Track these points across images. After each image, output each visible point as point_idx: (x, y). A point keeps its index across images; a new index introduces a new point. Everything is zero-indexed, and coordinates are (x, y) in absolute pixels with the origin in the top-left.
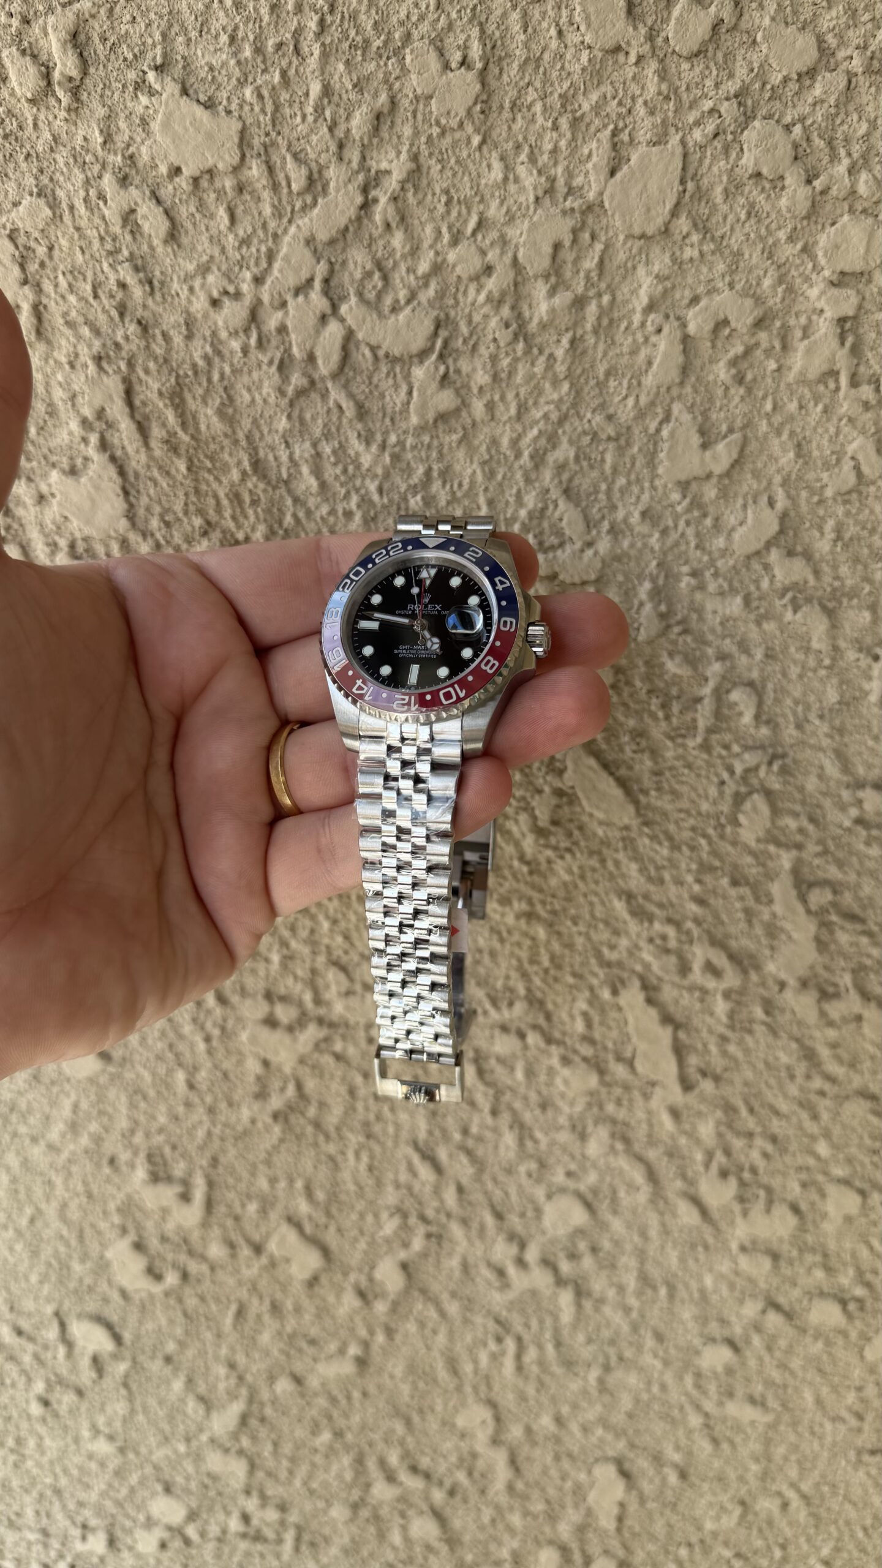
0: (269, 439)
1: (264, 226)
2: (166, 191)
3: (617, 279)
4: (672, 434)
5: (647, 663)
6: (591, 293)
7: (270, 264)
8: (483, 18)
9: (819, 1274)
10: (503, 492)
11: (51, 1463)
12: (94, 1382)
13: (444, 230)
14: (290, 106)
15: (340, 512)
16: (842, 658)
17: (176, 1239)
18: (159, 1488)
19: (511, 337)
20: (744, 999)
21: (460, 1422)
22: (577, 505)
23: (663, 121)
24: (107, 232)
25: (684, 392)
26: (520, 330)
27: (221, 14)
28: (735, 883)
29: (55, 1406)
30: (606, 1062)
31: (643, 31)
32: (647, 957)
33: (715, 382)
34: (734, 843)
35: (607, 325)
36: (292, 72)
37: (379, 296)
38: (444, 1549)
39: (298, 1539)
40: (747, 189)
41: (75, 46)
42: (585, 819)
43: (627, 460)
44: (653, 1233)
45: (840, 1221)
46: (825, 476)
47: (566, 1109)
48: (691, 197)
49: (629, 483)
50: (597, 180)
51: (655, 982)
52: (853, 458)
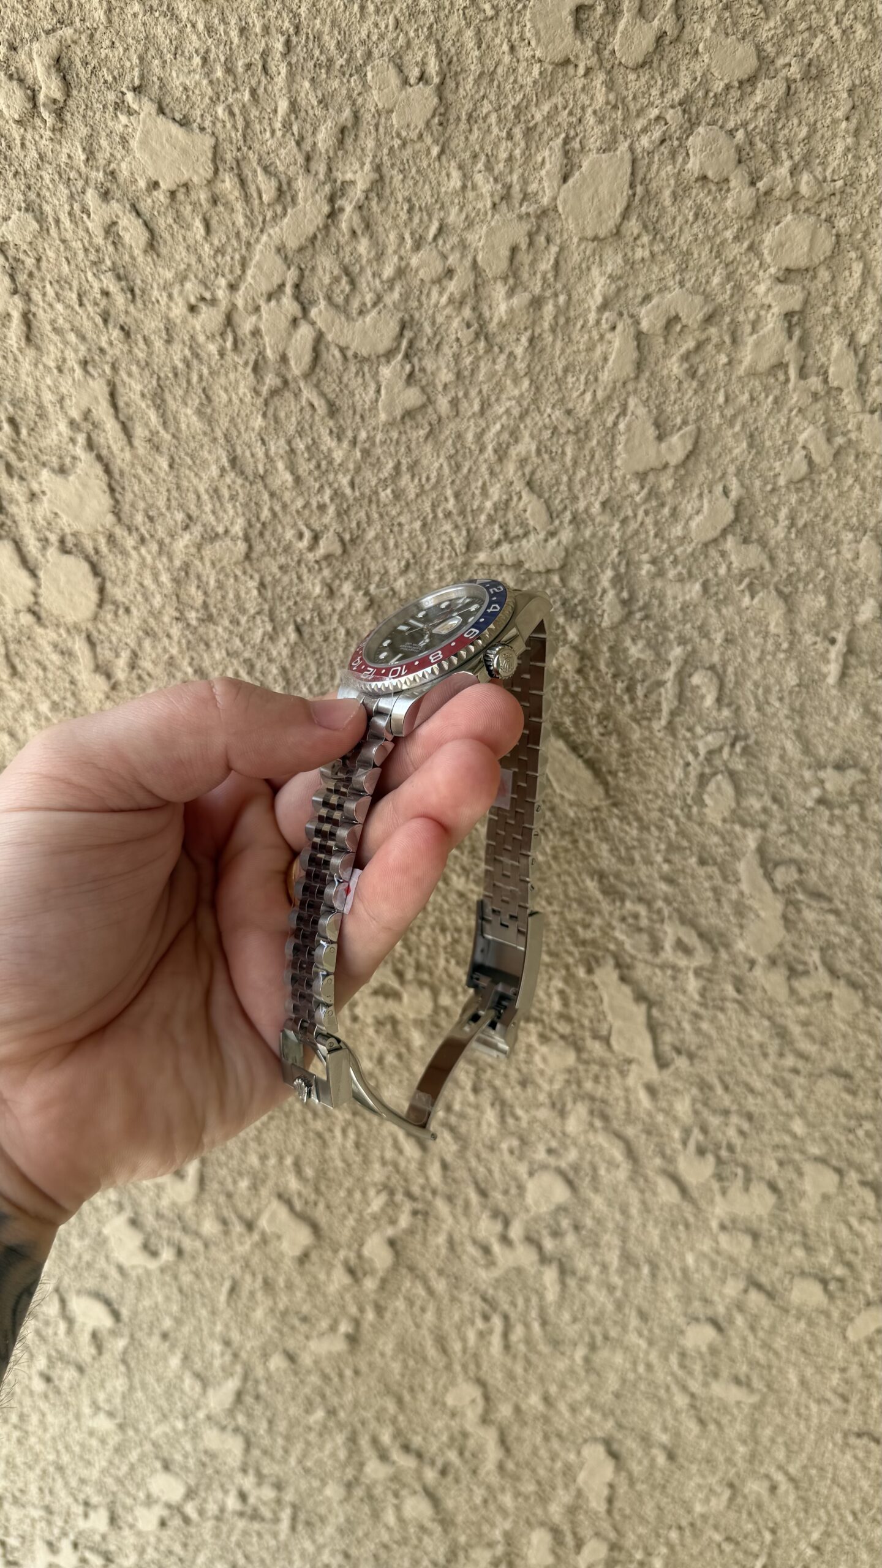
0: (245, 437)
1: (238, 234)
2: (145, 205)
3: (572, 280)
4: (629, 428)
5: (611, 649)
6: (548, 293)
7: (244, 271)
8: (439, 37)
9: (799, 1253)
10: (469, 484)
11: (54, 1439)
12: (94, 1358)
13: (407, 236)
14: (260, 122)
15: (314, 504)
16: (800, 641)
17: (171, 1215)
18: (158, 1465)
19: (473, 336)
20: (715, 977)
21: (450, 1400)
22: (540, 496)
23: (613, 130)
24: (90, 243)
25: (639, 386)
26: (481, 330)
27: (194, 37)
28: (702, 862)
29: (57, 1382)
30: (583, 1039)
31: (590, 44)
32: (619, 935)
33: (669, 377)
34: (701, 824)
35: (564, 322)
36: (261, 91)
37: (347, 300)
38: (437, 1529)
39: (294, 1519)
40: (694, 192)
41: (59, 70)
42: (557, 800)
43: (587, 452)
44: (634, 1211)
45: (818, 1200)
46: (778, 464)
47: (546, 1086)
48: (641, 200)
49: (589, 474)
50: (551, 187)
51: (629, 960)
52: (804, 447)
